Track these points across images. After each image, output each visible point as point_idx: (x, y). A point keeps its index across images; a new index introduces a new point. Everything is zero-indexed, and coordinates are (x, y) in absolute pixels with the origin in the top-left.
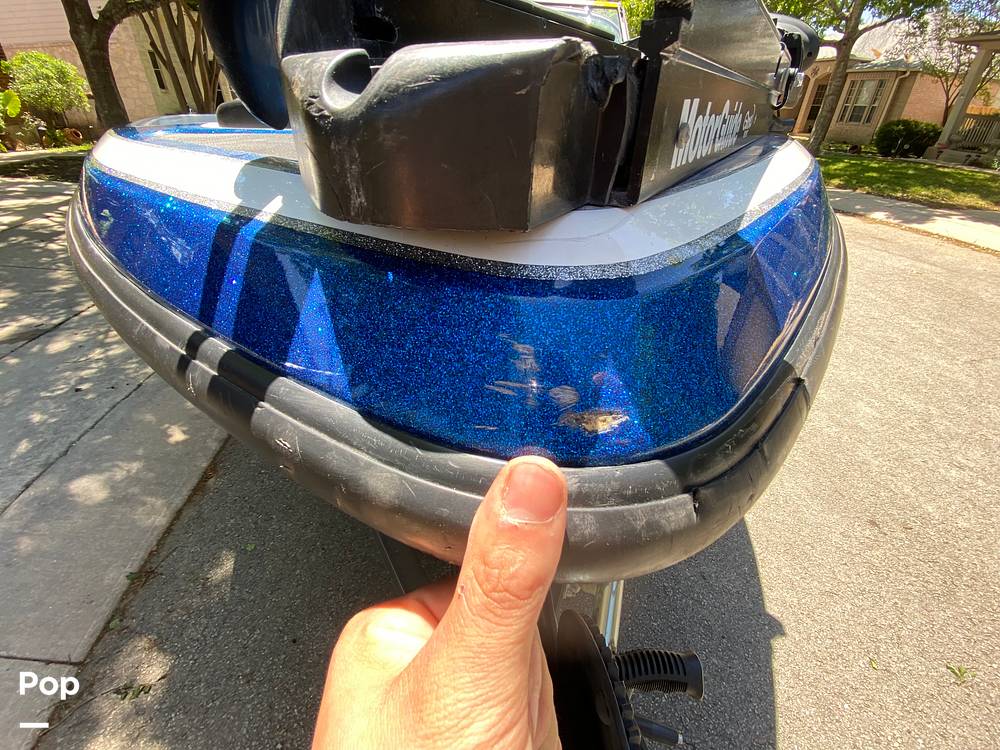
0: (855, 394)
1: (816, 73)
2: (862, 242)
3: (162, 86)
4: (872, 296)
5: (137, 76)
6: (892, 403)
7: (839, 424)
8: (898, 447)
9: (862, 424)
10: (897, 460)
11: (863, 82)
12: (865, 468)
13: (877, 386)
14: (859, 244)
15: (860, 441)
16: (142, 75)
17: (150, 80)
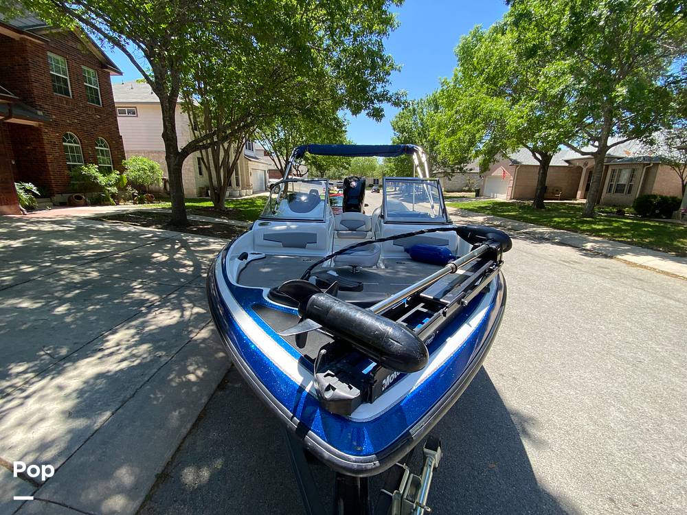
0: (609, 401)
1: (587, 165)
2: (625, 282)
3: (201, 174)
4: (628, 324)
5: (189, 169)
6: (635, 410)
7: (595, 423)
8: (636, 444)
9: (612, 425)
10: (634, 454)
11: (620, 170)
12: (611, 458)
13: (626, 396)
14: (623, 283)
15: (609, 438)
16: (192, 168)
17: (195, 171)
